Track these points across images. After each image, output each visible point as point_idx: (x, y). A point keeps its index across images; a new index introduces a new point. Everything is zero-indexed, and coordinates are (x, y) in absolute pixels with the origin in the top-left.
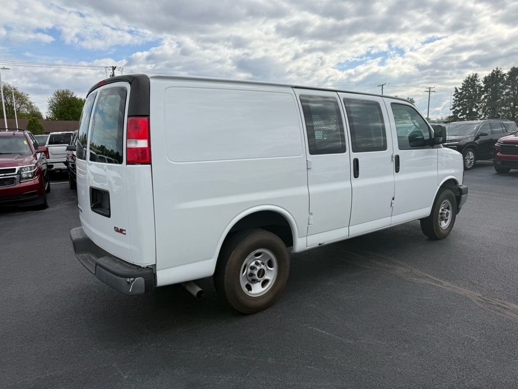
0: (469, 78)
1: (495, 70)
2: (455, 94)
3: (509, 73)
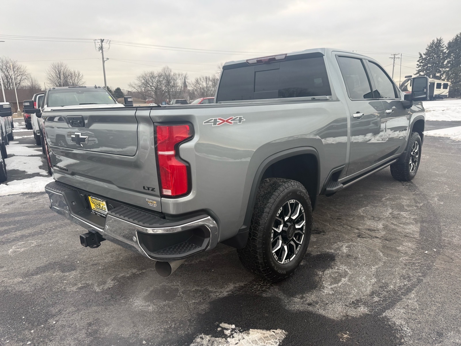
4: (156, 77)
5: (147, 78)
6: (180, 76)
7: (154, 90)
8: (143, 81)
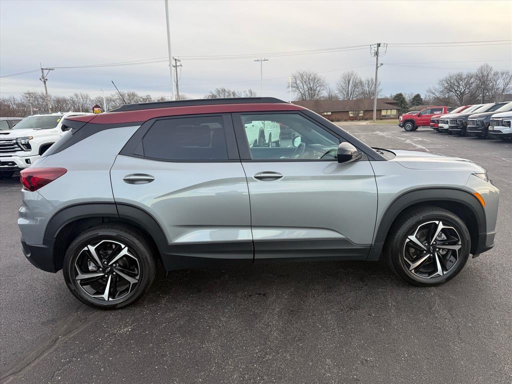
4: (465, 79)
5: (452, 81)
6: (505, 74)
7: (460, 94)
8: (446, 85)
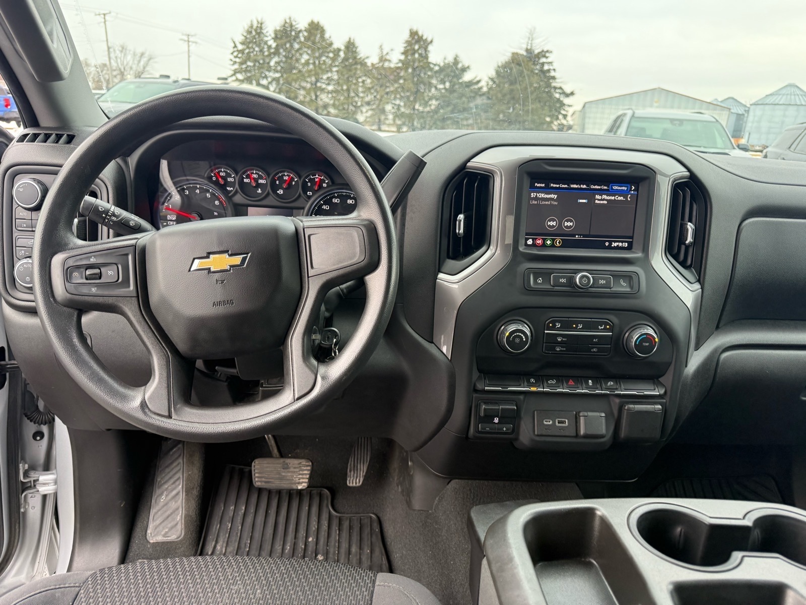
0: (252, 27)
1: (288, 21)
2: (234, 52)
3: (305, 30)
